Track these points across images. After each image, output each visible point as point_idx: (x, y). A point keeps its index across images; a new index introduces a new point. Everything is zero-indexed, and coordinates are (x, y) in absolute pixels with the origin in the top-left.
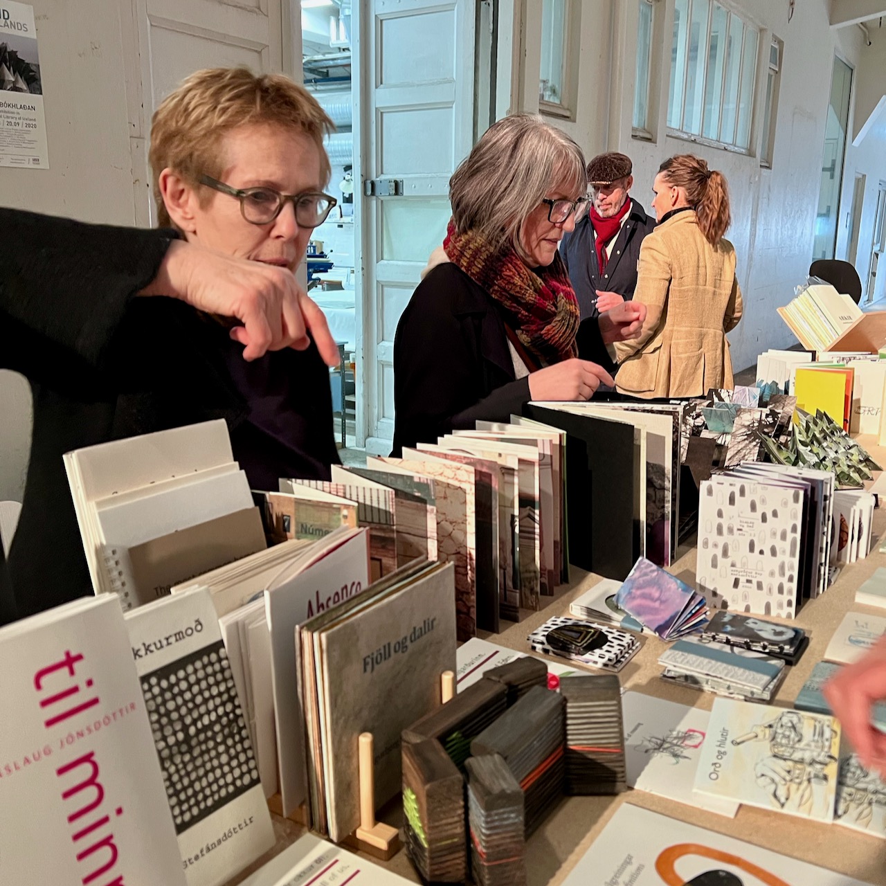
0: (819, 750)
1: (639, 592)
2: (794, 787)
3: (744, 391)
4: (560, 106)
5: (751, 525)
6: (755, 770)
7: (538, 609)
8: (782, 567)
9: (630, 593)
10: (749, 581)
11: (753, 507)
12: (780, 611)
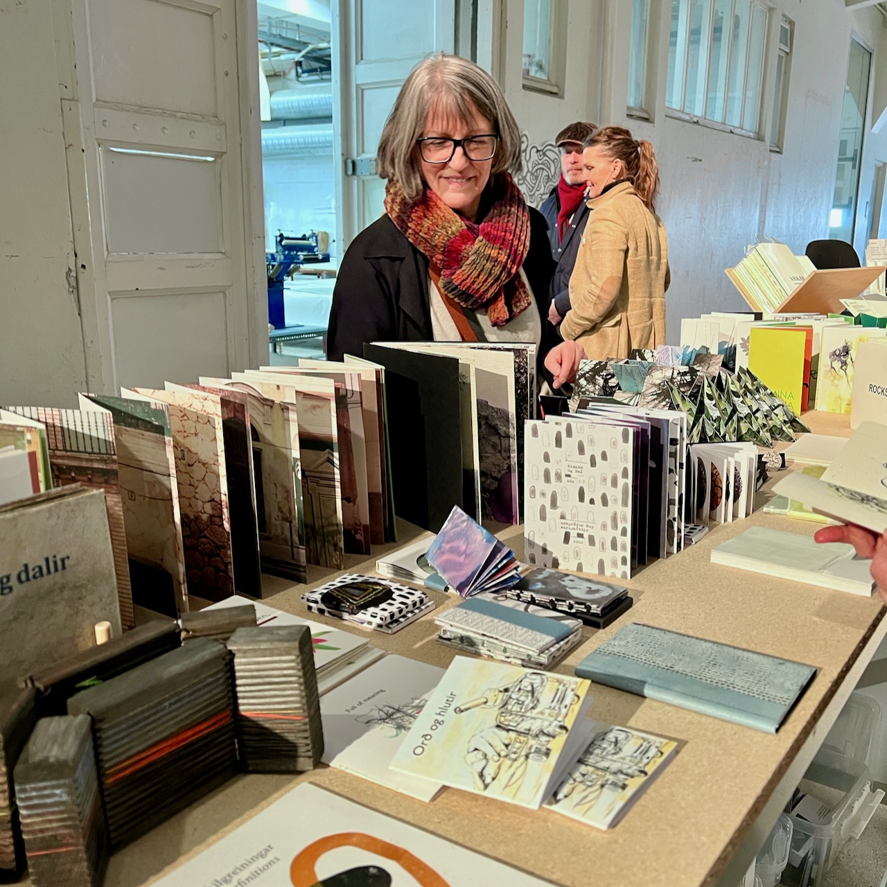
0: (552, 719)
1: (448, 546)
2: (508, 762)
3: (667, 350)
4: (548, 82)
5: (580, 470)
6: (469, 742)
7: (343, 567)
8: (614, 519)
9: (440, 548)
10: (580, 536)
11: (581, 449)
12: (614, 570)
